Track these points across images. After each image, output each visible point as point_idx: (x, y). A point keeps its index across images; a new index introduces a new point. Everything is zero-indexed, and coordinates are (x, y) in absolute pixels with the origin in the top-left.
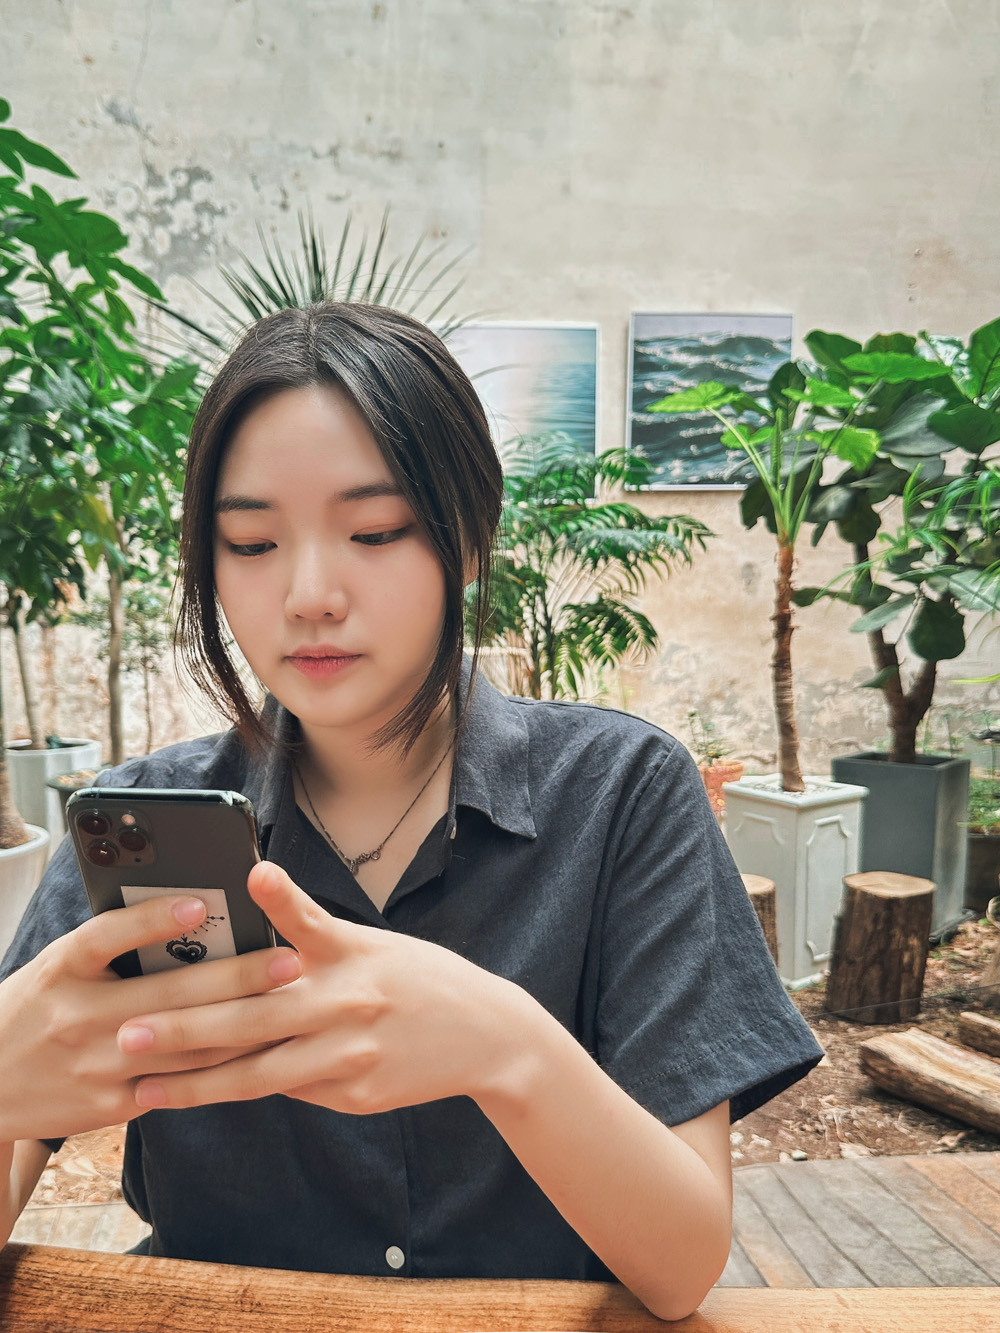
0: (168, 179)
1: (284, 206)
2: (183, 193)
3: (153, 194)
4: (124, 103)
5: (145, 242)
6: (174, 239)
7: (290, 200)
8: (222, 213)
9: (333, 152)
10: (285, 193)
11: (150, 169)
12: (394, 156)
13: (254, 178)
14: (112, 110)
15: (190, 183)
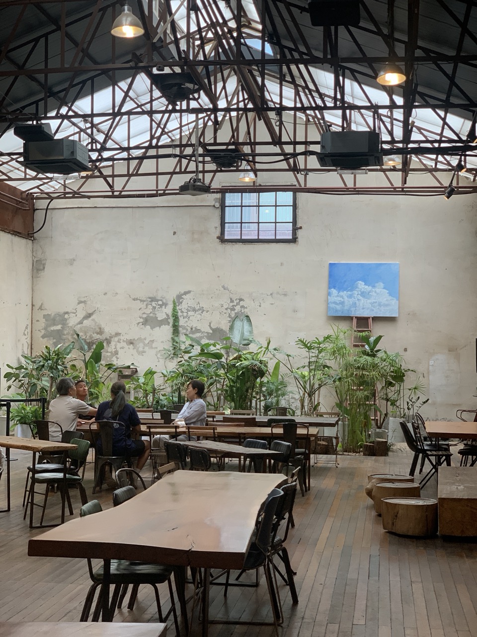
0: (235, 301)
1: (260, 306)
2: (238, 304)
3: (232, 304)
4: (226, 286)
5: (229, 314)
6: (235, 313)
7: (261, 305)
8: (246, 308)
9: (271, 294)
10: (260, 303)
11: (231, 299)
12: (285, 295)
13: (254, 300)
14: (223, 287)
15: (239, 302)
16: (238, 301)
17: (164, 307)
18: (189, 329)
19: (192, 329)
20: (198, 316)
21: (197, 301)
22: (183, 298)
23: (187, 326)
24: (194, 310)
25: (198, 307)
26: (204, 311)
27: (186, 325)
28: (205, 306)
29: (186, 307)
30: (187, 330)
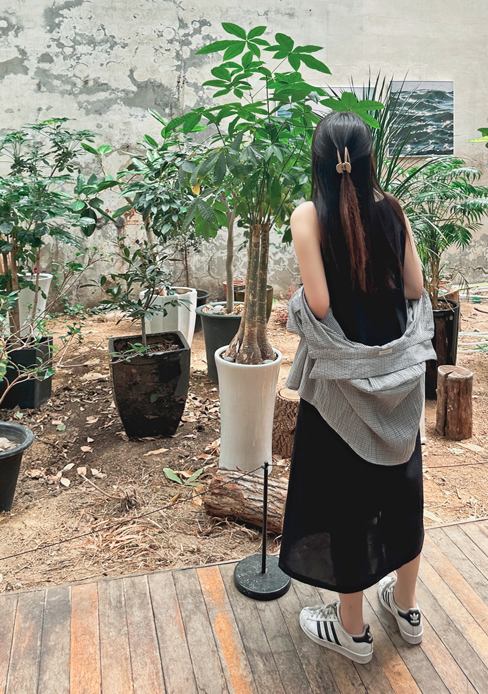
0: (190, 25)
3: (182, 32)
5: (178, 53)
6: (192, 51)
9: (266, 13)
11: (181, 21)
12: (291, 15)
15: (200, 27)
16: (197, 25)
17: (11, 33)
18: (80, 84)
19: (86, 82)
20: (99, 54)
21: (99, 23)
22: (62, 16)
23: (74, 76)
24: (92, 42)
25: (102, 36)
26: (116, 43)
27: (70, 74)
28: (119, 36)
29: (71, 34)
30: (75, 85)
